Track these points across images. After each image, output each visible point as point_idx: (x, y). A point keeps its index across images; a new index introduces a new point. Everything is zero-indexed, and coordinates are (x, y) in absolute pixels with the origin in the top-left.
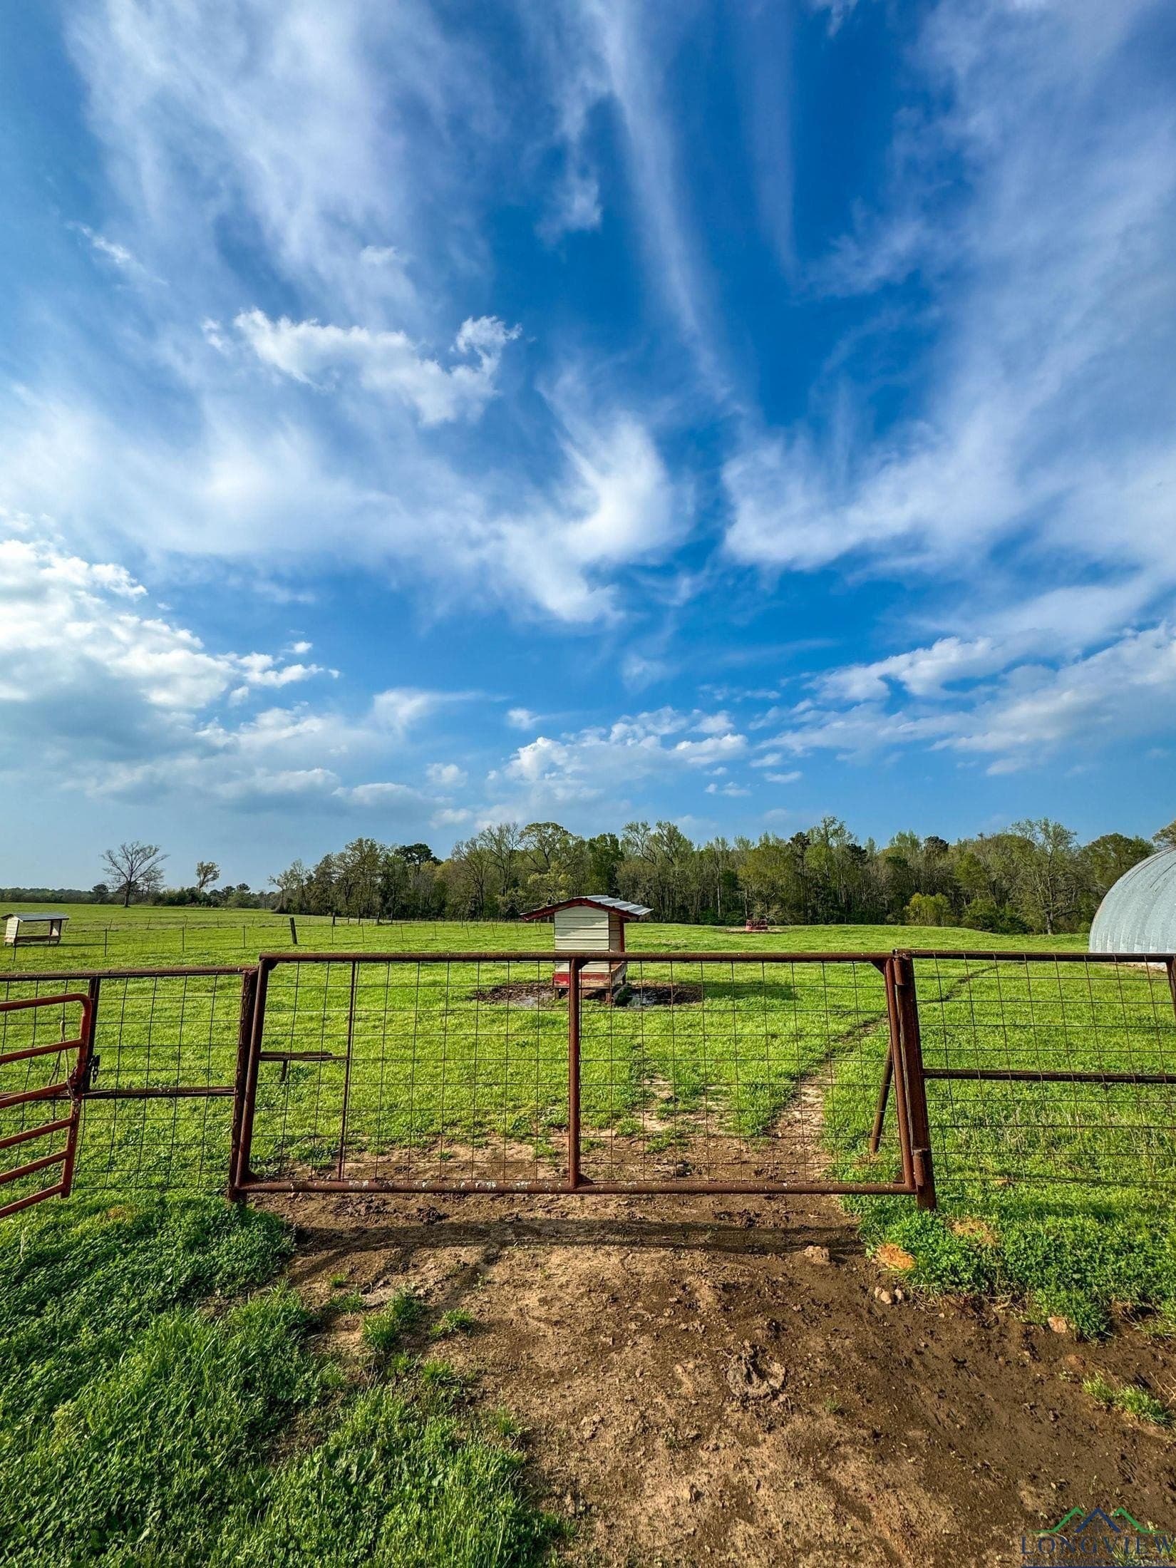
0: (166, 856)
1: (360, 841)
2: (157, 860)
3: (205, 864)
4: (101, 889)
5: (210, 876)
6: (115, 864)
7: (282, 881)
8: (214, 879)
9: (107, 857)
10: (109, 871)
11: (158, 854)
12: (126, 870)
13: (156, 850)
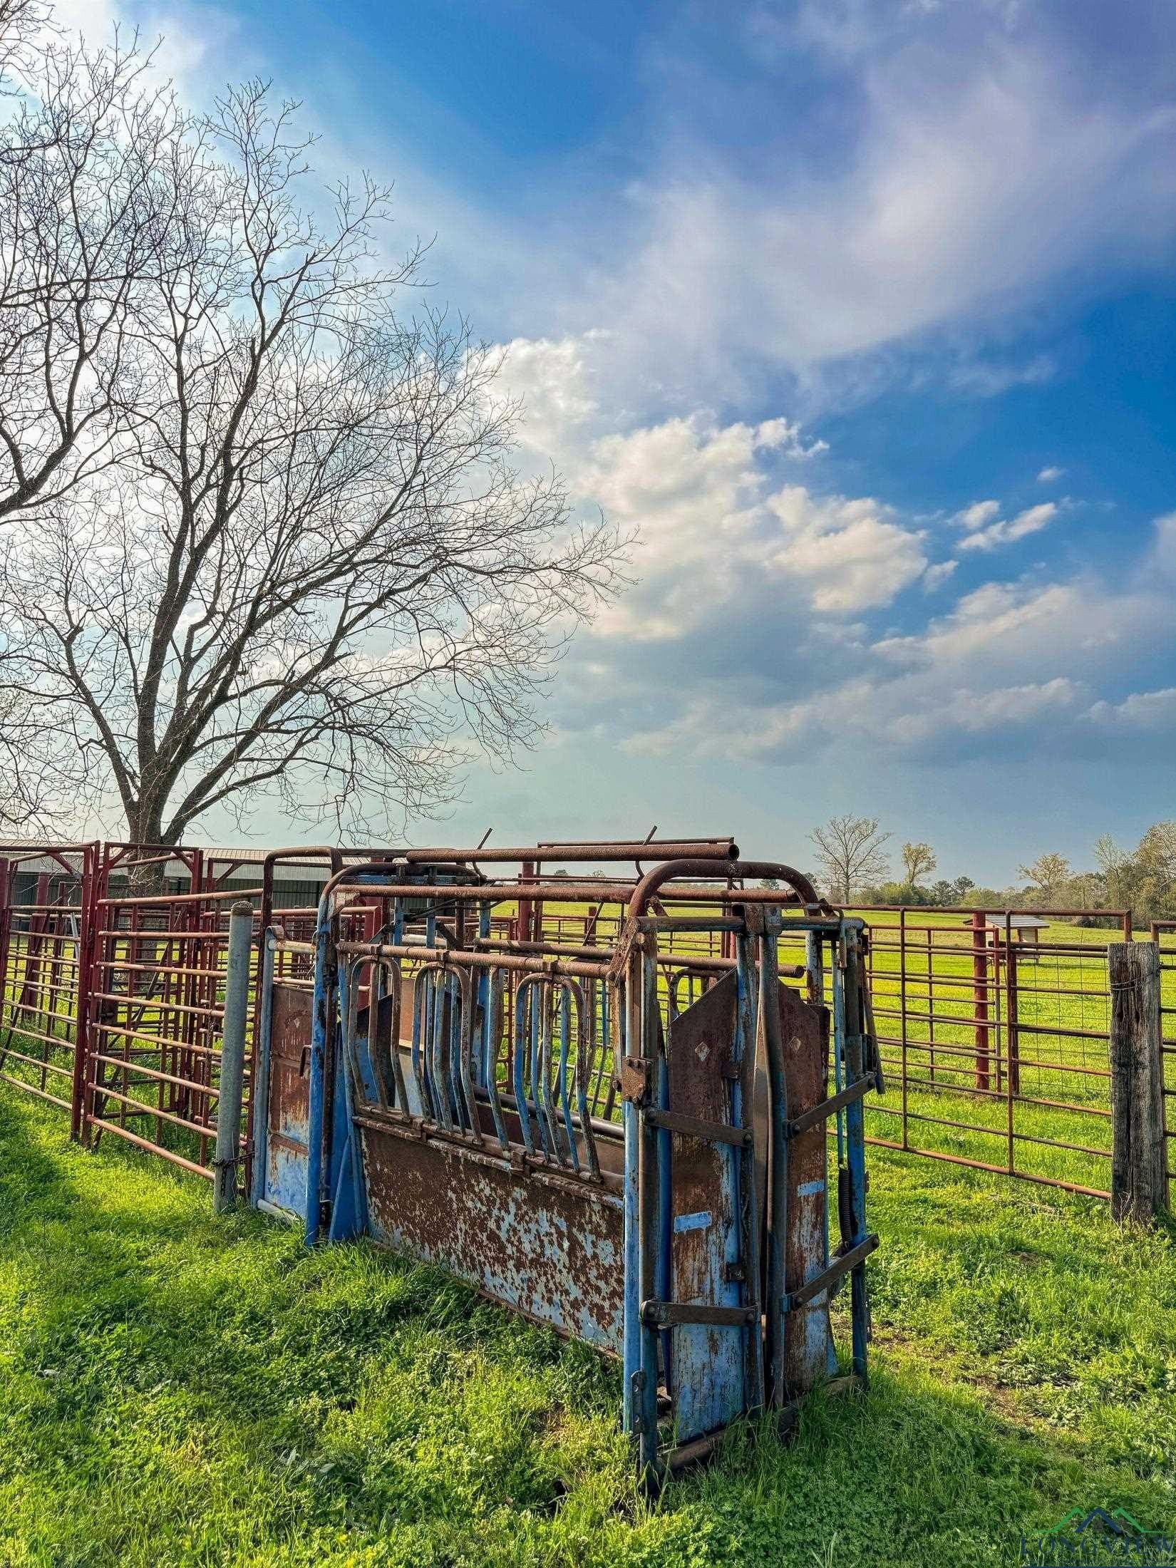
2: (878, 842)
3: (913, 847)
5: (922, 865)
6: (826, 849)
7: (1040, 873)
8: (928, 869)
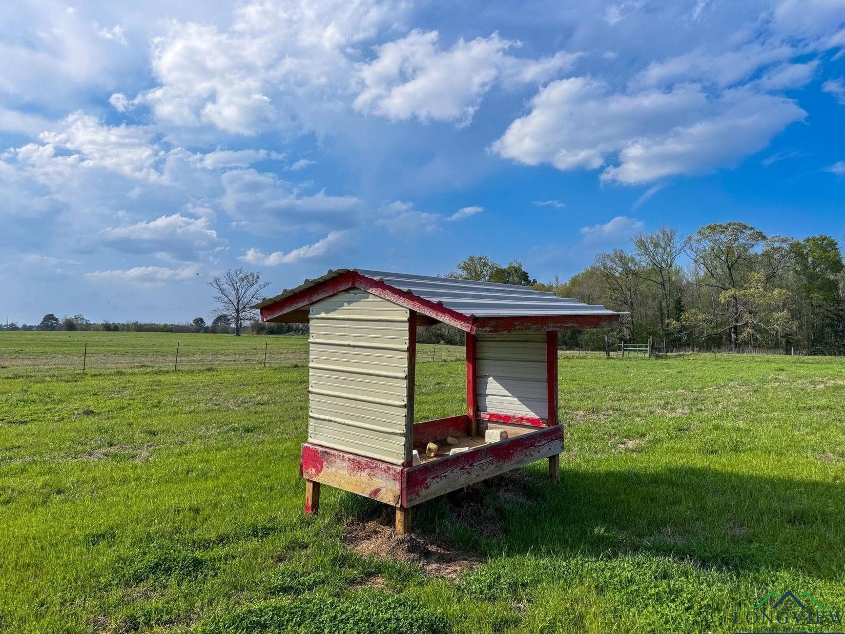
0: (267, 284)
1: (472, 259)
2: (260, 288)
4: (199, 321)
6: (222, 292)
9: (215, 285)
10: (218, 299)
11: (261, 282)
12: (233, 298)
13: (258, 278)
